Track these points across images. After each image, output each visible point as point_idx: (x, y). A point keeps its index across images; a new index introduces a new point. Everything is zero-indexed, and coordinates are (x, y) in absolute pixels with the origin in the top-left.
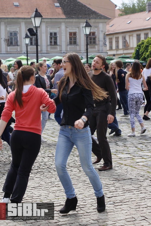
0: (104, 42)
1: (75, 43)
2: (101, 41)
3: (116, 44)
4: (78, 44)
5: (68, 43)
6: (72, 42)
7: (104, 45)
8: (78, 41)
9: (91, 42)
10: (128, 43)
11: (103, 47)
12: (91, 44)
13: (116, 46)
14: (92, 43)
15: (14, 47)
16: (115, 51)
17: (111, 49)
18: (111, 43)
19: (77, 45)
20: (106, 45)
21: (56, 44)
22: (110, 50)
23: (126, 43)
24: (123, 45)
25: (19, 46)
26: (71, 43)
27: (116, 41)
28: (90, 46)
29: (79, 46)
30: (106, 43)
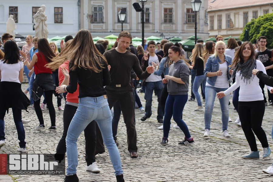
0: (205, 20)
1: (171, 21)
2: (202, 19)
3: (218, 24)
4: (174, 22)
5: (162, 20)
6: (167, 20)
7: (205, 24)
8: (174, 18)
9: (190, 20)
10: (232, 23)
11: (204, 26)
12: (189, 23)
13: (218, 26)
14: (191, 22)
15: (99, 24)
16: (217, 31)
17: (212, 29)
18: (212, 22)
19: (173, 24)
20: (207, 24)
21: (149, 22)
22: (210, 30)
23: (231, 23)
24: (226, 25)
25: (104, 23)
26: (165, 21)
27: (218, 20)
28: (188, 25)
29: (175, 24)
30: (207, 22)
